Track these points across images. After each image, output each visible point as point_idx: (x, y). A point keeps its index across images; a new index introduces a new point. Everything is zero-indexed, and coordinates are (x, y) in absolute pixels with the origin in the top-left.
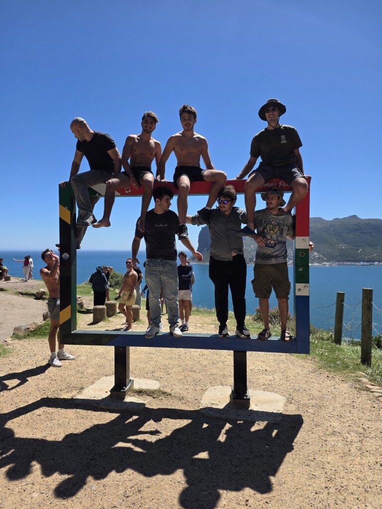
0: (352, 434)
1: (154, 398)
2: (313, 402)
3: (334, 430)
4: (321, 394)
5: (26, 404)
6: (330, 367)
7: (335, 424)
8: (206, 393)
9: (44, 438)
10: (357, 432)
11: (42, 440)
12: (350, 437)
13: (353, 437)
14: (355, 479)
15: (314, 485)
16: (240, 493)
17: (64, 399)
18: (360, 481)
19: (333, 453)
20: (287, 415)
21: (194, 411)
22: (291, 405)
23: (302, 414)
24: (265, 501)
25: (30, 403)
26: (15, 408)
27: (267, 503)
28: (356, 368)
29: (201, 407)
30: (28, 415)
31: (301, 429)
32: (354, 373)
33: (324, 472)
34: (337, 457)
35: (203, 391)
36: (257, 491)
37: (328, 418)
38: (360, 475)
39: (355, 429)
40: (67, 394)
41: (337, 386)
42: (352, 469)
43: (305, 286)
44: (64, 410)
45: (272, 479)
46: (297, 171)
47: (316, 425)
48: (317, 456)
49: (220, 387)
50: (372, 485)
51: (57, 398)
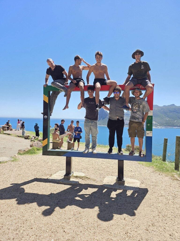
0: (170, 196)
1: (83, 180)
2: (153, 184)
3: (162, 195)
4: (156, 181)
5: (28, 180)
6: (160, 170)
7: (162, 193)
8: (105, 178)
9: (38, 193)
10: (172, 196)
11: (37, 194)
12: (169, 198)
13: (170, 197)
14: (170, 213)
15: (153, 214)
16: (121, 216)
17: (44, 179)
18: (173, 213)
19: (161, 203)
20: (141, 188)
21: (100, 185)
22: (143, 184)
23: (148, 188)
24: (132, 219)
25: (29, 180)
26: (24, 182)
27: (133, 219)
28: (172, 171)
29: (103, 184)
30: (29, 184)
31: (147, 194)
32: (171, 173)
33: (157, 210)
34: (163, 205)
35: (104, 178)
36: (129, 215)
37: (159, 190)
38: (173, 211)
39: (171, 194)
40: (45, 177)
41: (163, 178)
42: (169, 209)
43: (150, 132)
44: (44, 183)
45: (135, 211)
46: (148, 81)
47: (154, 193)
48: (154, 204)
49: (112, 176)
50: (177, 215)
51: (41, 179)
